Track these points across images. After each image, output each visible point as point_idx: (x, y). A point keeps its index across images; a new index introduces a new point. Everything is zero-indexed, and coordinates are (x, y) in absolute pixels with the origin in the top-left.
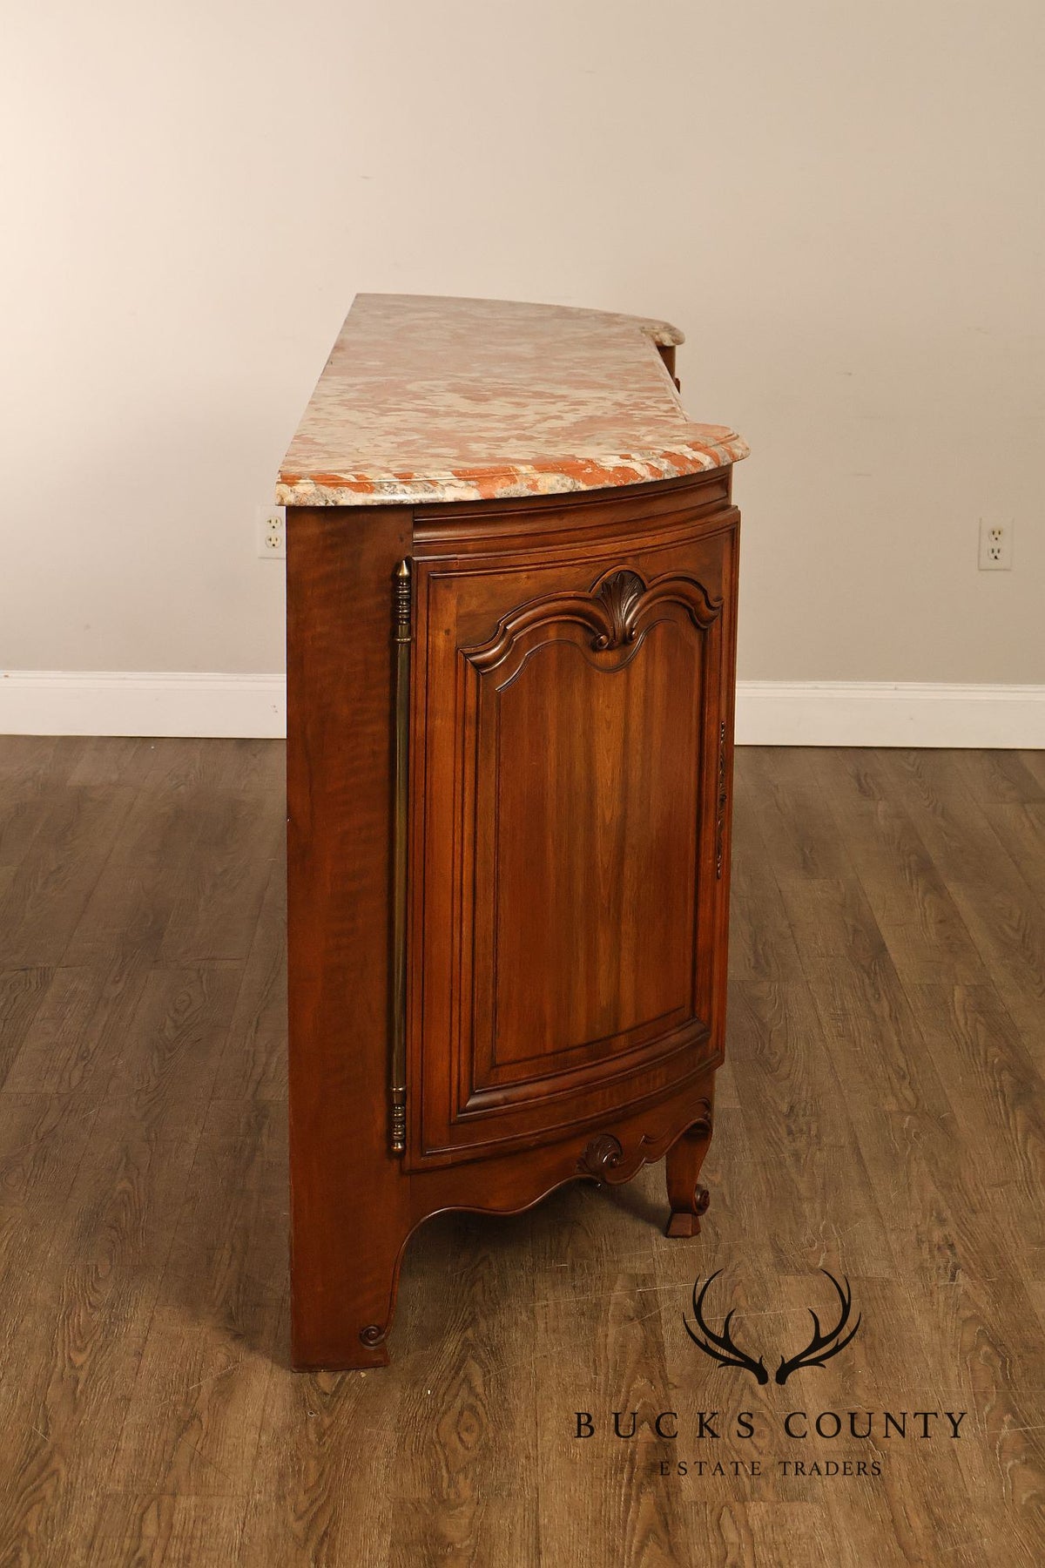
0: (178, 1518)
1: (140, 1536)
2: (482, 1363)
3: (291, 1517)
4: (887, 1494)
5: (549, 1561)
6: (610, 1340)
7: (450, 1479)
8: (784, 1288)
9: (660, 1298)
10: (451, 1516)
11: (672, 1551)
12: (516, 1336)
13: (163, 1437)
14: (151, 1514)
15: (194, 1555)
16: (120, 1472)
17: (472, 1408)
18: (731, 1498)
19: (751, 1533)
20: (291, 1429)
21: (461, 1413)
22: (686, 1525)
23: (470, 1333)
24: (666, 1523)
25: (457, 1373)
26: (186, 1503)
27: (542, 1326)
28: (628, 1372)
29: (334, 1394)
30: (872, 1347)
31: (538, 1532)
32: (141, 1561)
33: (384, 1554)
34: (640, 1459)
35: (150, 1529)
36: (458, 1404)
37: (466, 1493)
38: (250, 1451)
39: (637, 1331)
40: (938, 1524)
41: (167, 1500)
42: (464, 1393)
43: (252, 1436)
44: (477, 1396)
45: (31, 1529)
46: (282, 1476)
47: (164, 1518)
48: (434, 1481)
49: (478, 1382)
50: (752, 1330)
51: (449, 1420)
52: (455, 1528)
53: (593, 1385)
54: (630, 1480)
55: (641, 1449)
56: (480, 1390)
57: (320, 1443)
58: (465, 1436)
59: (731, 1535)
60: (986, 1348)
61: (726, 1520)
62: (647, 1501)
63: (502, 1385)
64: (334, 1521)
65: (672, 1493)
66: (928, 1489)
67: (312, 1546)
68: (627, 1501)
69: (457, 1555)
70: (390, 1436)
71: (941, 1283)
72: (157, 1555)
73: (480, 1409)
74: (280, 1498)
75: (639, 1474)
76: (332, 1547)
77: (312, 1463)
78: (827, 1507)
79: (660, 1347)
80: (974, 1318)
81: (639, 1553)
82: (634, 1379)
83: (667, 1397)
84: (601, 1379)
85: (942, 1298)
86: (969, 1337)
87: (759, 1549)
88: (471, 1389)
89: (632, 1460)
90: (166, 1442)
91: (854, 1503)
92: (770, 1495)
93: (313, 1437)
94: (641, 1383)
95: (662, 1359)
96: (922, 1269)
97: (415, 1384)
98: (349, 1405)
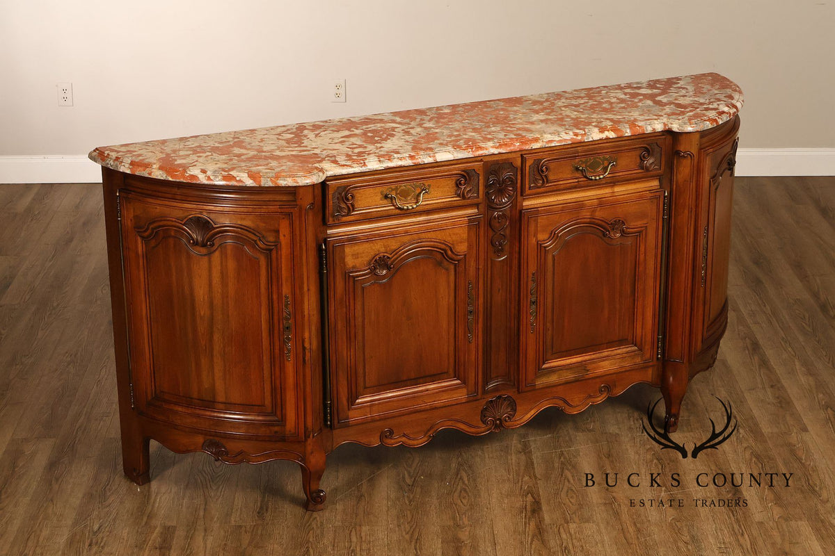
0: (363, 534)
1: (351, 542)
2: (466, 472)
3: (404, 533)
4: (620, 519)
5: (499, 547)
6: (513, 461)
7: (460, 518)
8: (578, 438)
9: (531, 444)
10: (462, 531)
11: (543, 542)
12: (478, 459)
13: (352, 503)
14: (353, 533)
15: (372, 548)
16: (339, 517)
17: (465, 490)
18: (563, 522)
19: (571, 534)
20: (398, 499)
21: (461, 492)
22: (547, 532)
23: (460, 459)
24: (540, 532)
25: (457, 476)
26: (365, 529)
27: (487, 456)
28: (521, 474)
29: (412, 486)
30: (612, 462)
31: (494, 536)
32: (353, 551)
33: (440, 546)
34: (529, 508)
35: (354, 539)
36: (459, 488)
37: (466, 522)
38: (385, 509)
39: (523, 457)
40: (639, 530)
41: (358, 528)
42: (461, 484)
43: (385, 502)
44: (466, 484)
45: (311, 540)
46: (398, 517)
47: (358, 533)
48: (454, 518)
49: (466, 479)
50: (567, 455)
51: (456, 494)
52: (464, 535)
53: (509, 480)
54: (526, 516)
55: (528, 504)
56: (466, 482)
57: (410, 505)
58: (463, 500)
59: (564, 536)
60: (655, 461)
61: (562, 530)
62: (532, 524)
63: (475, 480)
64: (420, 535)
65: (541, 521)
66: (635, 517)
67: (413, 543)
68: (525, 524)
69: (466, 545)
70: (435, 501)
71: (638, 434)
72: (358, 549)
73: (468, 490)
74: (399, 526)
75: (529, 514)
76: (420, 544)
77: (409, 512)
78: (598, 525)
79: (532, 463)
80: (651, 448)
81: (531, 544)
82: (523, 477)
83: (537, 484)
84: (511, 477)
85: (638, 440)
86: (649, 457)
87: (574, 541)
88: (464, 483)
89: (526, 508)
90: (354, 506)
91: (608, 523)
92: (577, 520)
93: (407, 502)
94: (526, 478)
95: (533, 468)
96: (630, 429)
97: (442, 481)
98: (419, 490)
